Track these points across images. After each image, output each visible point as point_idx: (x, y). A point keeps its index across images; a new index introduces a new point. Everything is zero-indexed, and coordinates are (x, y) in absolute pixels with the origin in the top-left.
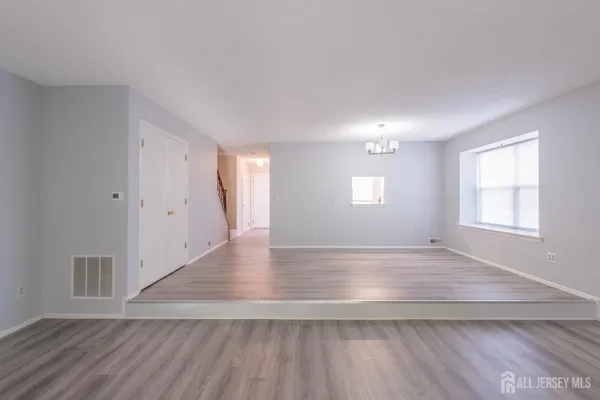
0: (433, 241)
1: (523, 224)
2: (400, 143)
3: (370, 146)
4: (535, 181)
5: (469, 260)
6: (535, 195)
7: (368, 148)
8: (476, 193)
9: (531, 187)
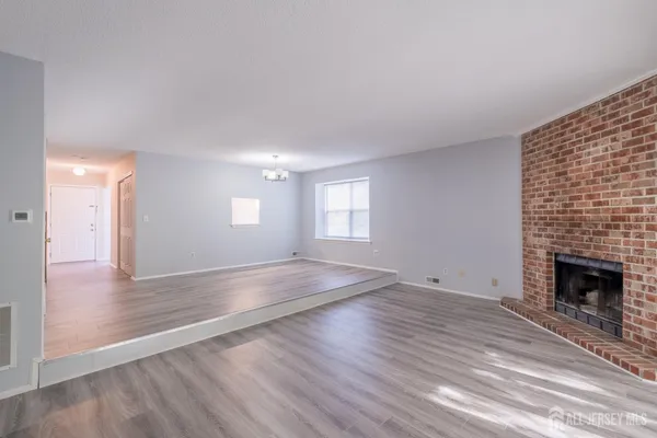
0: (294, 254)
1: (356, 234)
2: (290, 172)
3: (265, 172)
4: (367, 206)
5: (324, 264)
6: (367, 215)
7: (264, 174)
8: (324, 215)
9: (365, 211)
